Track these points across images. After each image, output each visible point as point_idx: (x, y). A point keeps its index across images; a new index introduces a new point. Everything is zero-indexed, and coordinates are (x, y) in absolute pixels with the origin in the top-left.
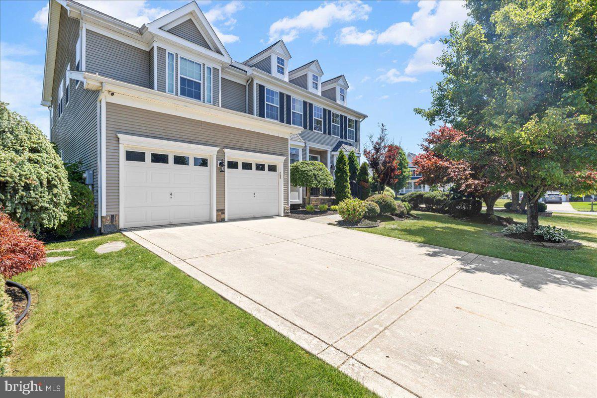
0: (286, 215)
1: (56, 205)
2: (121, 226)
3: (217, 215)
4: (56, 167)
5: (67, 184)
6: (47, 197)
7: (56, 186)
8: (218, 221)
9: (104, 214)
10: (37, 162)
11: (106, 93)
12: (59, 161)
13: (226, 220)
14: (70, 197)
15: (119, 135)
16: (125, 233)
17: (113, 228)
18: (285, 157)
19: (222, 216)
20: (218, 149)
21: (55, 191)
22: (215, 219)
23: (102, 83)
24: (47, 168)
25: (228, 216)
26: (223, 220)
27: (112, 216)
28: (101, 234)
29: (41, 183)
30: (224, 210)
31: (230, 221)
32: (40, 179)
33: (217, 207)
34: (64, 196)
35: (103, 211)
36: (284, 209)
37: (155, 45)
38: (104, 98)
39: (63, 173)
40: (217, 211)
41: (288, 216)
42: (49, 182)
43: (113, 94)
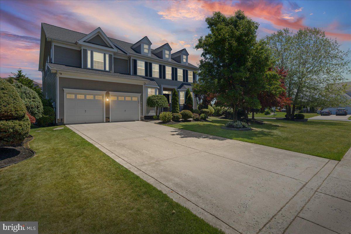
0: (142, 120)
1: (39, 112)
2: (65, 123)
3: (106, 120)
4: (39, 102)
5: (42, 107)
6: (37, 110)
7: (39, 107)
8: (106, 122)
9: (58, 118)
10: (34, 101)
11: (59, 74)
12: (40, 101)
13: (110, 121)
14: (43, 110)
15: (64, 89)
16: (66, 125)
17: (62, 123)
18: (141, 94)
19: (108, 120)
20: (106, 92)
21: (39, 109)
22: (105, 121)
23: (57, 71)
24: (37, 103)
25: (111, 120)
26: (109, 122)
27: (62, 119)
28: (57, 125)
29: (35, 107)
30: (109, 117)
31: (112, 122)
32: (35, 106)
33: (106, 116)
34: (41, 110)
35: (58, 117)
36: (141, 118)
37: (82, 48)
38: (58, 76)
39: (41, 104)
40: (106, 118)
41: (143, 121)
42: (37, 106)
43: (61, 74)
